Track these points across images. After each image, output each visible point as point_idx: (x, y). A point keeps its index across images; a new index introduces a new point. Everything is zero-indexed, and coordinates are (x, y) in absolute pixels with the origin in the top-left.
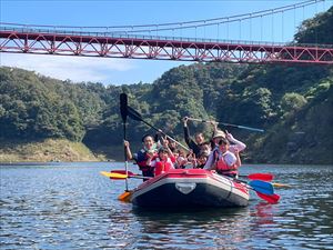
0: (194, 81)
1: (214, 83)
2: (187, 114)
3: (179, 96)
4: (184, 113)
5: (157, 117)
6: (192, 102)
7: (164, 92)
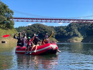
0: (75, 26)
1: (80, 26)
2: (75, 32)
3: (73, 29)
4: (74, 32)
5: (69, 33)
6: (75, 30)
7: (69, 28)
